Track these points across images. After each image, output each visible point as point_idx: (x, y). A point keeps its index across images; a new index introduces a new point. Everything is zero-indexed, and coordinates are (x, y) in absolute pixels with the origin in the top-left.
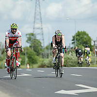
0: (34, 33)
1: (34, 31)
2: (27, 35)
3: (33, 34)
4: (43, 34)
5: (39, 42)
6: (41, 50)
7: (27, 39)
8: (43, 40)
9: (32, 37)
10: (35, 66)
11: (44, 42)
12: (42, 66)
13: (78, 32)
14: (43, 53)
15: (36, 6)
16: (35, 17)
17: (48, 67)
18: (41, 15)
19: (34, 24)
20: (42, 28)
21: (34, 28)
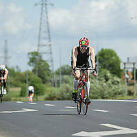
0: (39, 52)
1: (38, 50)
2: (29, 53)
3: (36, 54)
4: (51, 53)
5: (47, 64)
7: (29, 60)
8: (52, 61)
9: (37, 57)
10: (41, 98)
11: (52, 65)
12: (51, 98)
13: (102, 50)
14: (52, 79)
15: (42, 14)
16: (40, 29)
17: (59, 99)
18: (48, 26)
19: (39, 38)
20: (50, 45)
21: (39, 45)
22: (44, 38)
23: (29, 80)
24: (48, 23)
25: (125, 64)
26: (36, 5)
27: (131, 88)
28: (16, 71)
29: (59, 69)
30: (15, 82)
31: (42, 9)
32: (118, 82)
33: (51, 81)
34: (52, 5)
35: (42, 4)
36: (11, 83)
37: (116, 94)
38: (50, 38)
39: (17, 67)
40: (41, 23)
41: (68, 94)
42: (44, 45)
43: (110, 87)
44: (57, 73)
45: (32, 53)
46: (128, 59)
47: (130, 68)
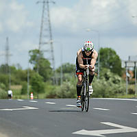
0: (41, 50)
1: (40, 48)
2: (30, 52)
3: (38, 51)
4: (52, 51)
5: (47, 62)
6: (50, 74)
7: (30, 58)
8: (53, 59)
9: (38, 55)
10: (42, 96)
11: (54, 63)
12: (52, 96)
14: (53, 77)
15: (43, 11)
16: (42, 27)
18: (50, 24)
19: (41, 36)
20: (52, 43)
21: (40, 43)
22: (46, 36)
23: (30, 77)
24: (49, 21)
25: (126, 63)
26: (38, 2)
27: (132, 87)
28: (17, 68)
29: (60, 68)
30: (16, 80)
31: (44, 7)
32: (119, 81)
33: (52, 79)
34: (54, 3)
35: (44, 2)
36: (12, 81)
37: (116, 92)
38: (51, 36)
39: (18, 65)
40: (42, 21)
41: (69, 92)
42: (46, 43)
43: (111, 85)
44: (58, 71)
45: (34, 51)
46: (129, 57)
47: (131, 66)
